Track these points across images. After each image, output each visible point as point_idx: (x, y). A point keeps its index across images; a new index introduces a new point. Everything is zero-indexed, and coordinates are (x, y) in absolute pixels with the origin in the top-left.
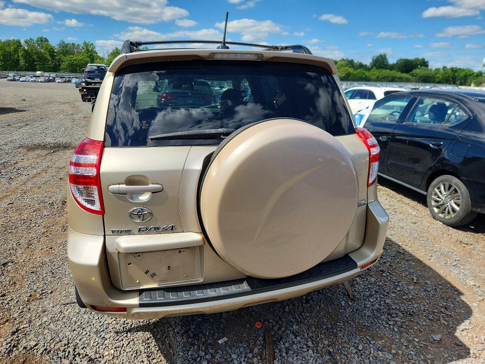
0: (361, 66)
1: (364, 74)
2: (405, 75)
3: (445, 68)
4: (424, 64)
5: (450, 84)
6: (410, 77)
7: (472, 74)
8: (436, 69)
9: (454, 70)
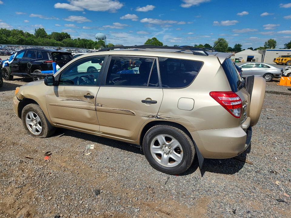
0: (29, 35)
1: (33, 40)
2: (59, 42)
3: (79, 39)
4: (68, 36)
5: (84, 48)
6: (63, 44)
7: (93, 43)
8: (75, 40)
9: (84, 40)
